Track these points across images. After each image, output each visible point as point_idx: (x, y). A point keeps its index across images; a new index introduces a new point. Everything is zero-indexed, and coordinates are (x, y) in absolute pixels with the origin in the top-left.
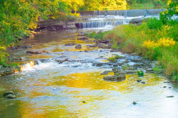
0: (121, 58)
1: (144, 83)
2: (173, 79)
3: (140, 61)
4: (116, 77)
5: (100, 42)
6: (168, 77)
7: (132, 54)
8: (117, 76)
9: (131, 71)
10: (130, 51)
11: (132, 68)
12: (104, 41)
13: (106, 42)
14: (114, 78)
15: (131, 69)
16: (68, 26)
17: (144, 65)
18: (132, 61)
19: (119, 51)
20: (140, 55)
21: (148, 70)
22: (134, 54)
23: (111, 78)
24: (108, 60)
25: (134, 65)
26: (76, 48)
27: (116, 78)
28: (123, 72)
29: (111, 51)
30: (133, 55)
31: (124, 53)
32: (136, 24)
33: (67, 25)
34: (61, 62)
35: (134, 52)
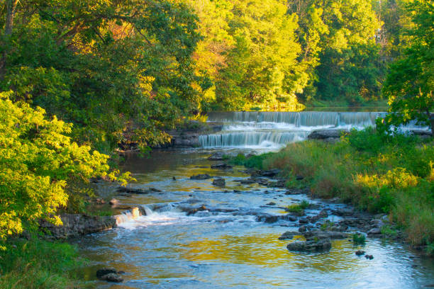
0: (311, 207)
1: (371, 258)
2: (426, 251)
3: (351, 215)
4: (313, 245)
5: (260, 174)
6: (415, 247)
7: (332, 200)
8: (315, 243)
9: (339, 233)
10: (327, 194)
11: (338, 228)
12: (267, 173)
13: (272, 175)
14: (309, 247)
15: (337, 230)
16: (186, 141)
17: (361, 221)
18: (334, 213)
19: (302, 193)
20: (348, 202)
21: (370, 233)
22: (335, 199)
23: (303, 246)
24: (287, 210)
25: (342, 222)
26: (214, 184)
27: (313, 247)
28: (324, 235)
29: (288, 193)
30: (334, 202)
31: (314, 197)
32: (320, 141)
33: (183, 138)
34: (190, 212)
35: (333, 196)
